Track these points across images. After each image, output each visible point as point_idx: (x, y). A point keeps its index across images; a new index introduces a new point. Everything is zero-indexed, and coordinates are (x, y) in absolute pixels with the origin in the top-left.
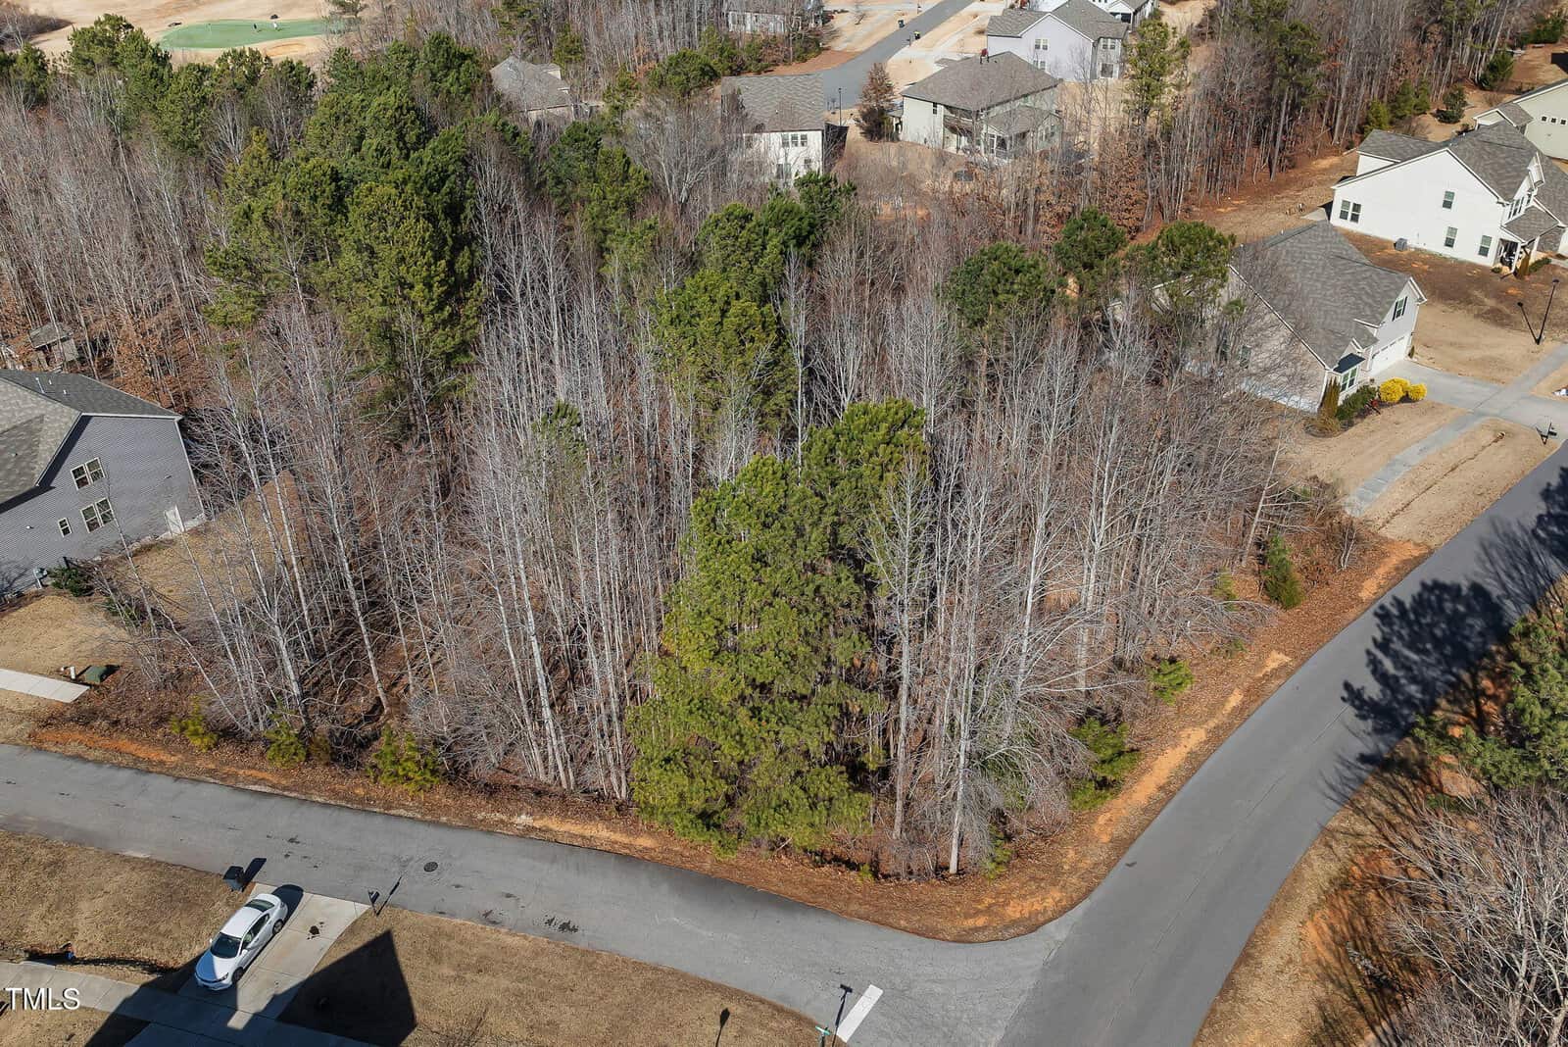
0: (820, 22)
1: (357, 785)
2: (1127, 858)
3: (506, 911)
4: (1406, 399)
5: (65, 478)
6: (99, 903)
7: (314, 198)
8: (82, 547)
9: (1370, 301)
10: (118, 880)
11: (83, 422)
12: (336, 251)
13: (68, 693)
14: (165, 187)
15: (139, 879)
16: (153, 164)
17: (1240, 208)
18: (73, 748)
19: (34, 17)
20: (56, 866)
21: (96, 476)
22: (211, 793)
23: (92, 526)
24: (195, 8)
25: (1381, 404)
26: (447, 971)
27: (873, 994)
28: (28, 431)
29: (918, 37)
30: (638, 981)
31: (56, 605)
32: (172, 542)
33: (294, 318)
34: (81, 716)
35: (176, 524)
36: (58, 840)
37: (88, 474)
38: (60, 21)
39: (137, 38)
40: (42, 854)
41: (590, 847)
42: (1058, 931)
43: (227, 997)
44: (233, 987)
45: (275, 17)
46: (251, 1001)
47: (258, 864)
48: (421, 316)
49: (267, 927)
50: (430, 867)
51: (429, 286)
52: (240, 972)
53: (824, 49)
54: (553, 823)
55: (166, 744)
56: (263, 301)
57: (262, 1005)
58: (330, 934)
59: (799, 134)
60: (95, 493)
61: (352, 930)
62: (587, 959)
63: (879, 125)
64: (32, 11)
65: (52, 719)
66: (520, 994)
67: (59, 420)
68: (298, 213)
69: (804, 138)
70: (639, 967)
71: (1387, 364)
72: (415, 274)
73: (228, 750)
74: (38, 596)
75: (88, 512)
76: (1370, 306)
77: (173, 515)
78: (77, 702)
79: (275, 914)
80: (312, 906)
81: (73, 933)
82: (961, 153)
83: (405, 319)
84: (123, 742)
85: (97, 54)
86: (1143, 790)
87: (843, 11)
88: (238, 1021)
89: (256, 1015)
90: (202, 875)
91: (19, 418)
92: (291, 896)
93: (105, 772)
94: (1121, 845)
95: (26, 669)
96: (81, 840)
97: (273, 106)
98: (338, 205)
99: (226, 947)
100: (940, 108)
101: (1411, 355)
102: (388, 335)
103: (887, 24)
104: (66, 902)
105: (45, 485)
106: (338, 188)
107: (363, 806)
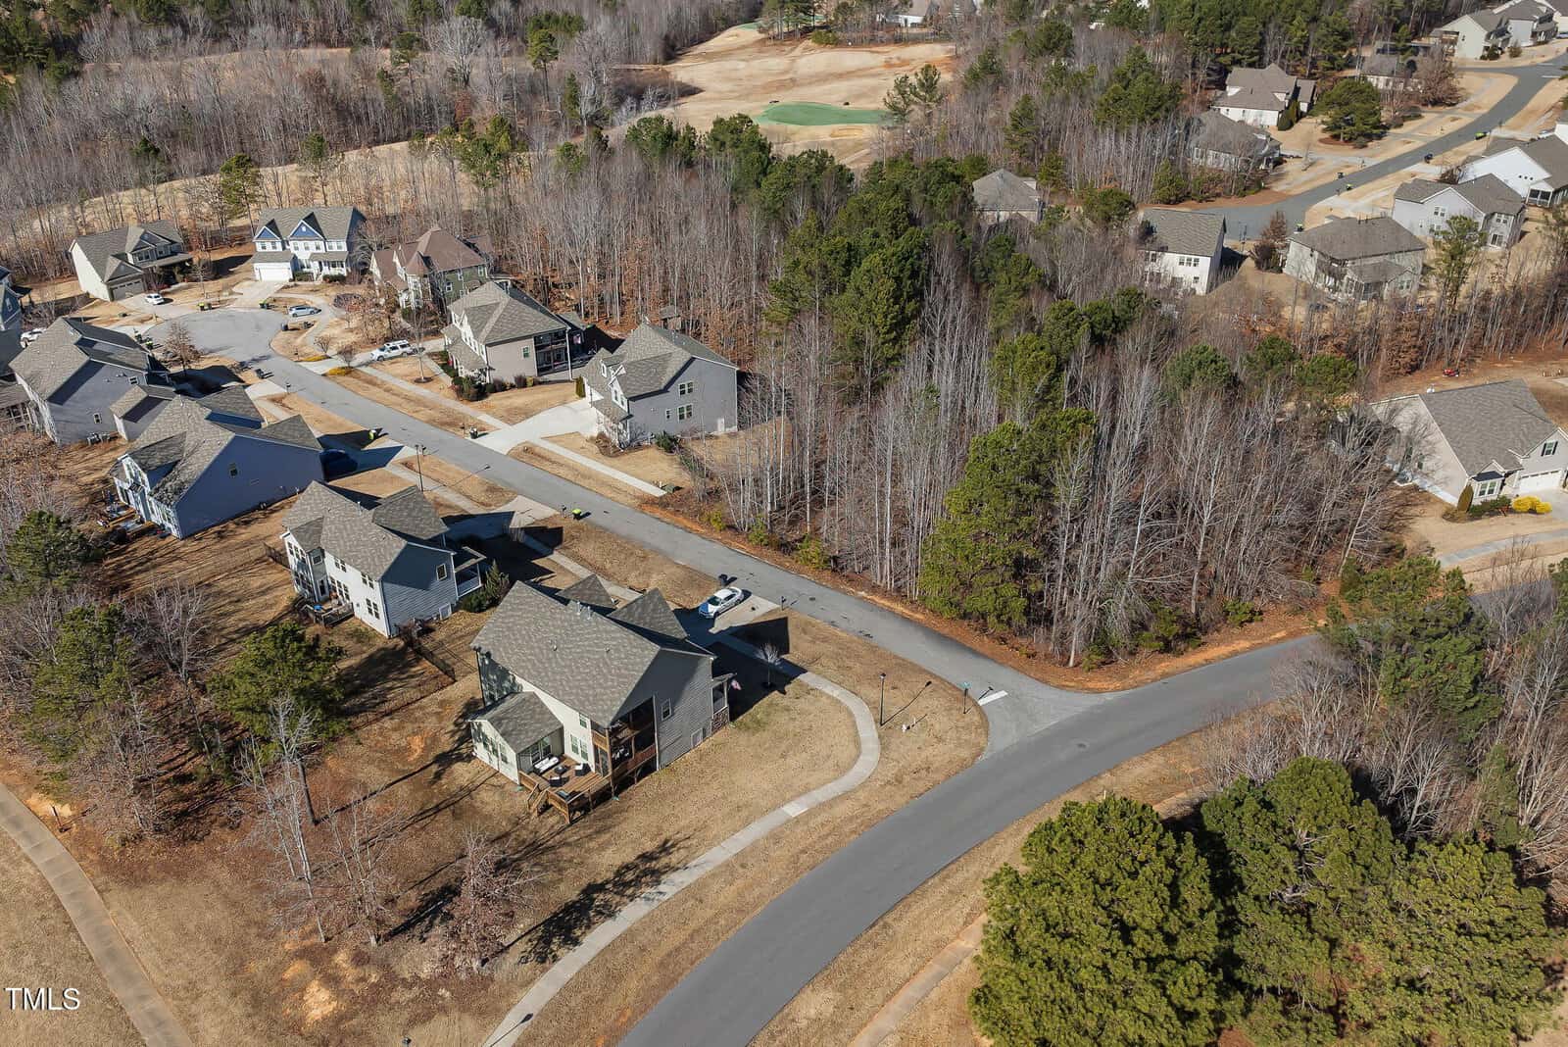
0: (1271, 164)
1: (787, 560)
2: (1166, 680)
3: (844, 624)
4: (1532, 511)
5: (675, 388)
6: (660, 577)
7: (836, 259)
8: (675, 428)
9: (1523, 439)
10: (670, 570)
11: (692, 360)
12: (843, 289)
13: (659, 493)
14: (755, 236)
15: (680, 573)
16: (750, 221)
17: (1515, 366)
18: (658, 515)
19: (681, 84)
20: (644, 558)
21: (690, 391)
22: (717, 547)
23: (682, 417)
24: (791, 88)
25: (1512, 511)
26: (808, 637)
27: (1003, 693)
28: (663, 360)
29: (1349, 189)
30: (894, 661)
31: (655, 453)
32: (717, 437)
33: (811, 325)
34: (662, 503)
35: (721, 429)
36: (647, 549)
37: (686, 389)
38: (696, 88)
39: (755, 131)
40: (639, 553)
41: (891, 611)
42: (1109, 697)
43: (711, 621)
44: (714, 619)
45: (847, 104)
46: (719, 626)
47: (733, 579)
48: (878, 333)
49: (733, 600)
50: (812, 599)
51: (886, 317)
52: (717, 614)
53: (1265, 188)
54: (877, 599)
55: (700, 524)
56: (796, 312)
57: (724, 628)
58: (758, 612)
59: (1193, 257)
60: (685, 401)
61: (771, 612)
62: (873, 649)
63: (1269, 259)
64: (679, 79)
65: (649, 502)
66: (838, 654)
67: (680, 357)
68: (826, 267)
69: (1197, 260)
70: (896, 657)
71: (1538, 489)
72: (880, 308)
73: (729, 533)
74: (647, 447)
75: (681, 410)
76: (1522, 442)
77: (721, 422)
78: (661, 498)
79: (737, 596)
80: (753, 600)
81: (648, 585)
82: (1326, 290)
83: (869, 335)
84: (681, 518)
85: (728, 138)
86: (1195, 658)
87: (1298, 157)
88: (713, 631)
89: (721, 631)
90: (707, 577)
91: (660, 352)
92: (747, 594)
93: (671, 528)
94: (1165, 675)
95: (638, 477)
96: (657, 551)
97: (827, 194)
98: (848, 266)
99: (714, 601)
100: (1316, 253)
101: (1564, 486)
102: (858, 342)
103: (1330, 173)
104: (647, 573)
105: (665, 390)
106: (850, 256)
107: (787, 570)
